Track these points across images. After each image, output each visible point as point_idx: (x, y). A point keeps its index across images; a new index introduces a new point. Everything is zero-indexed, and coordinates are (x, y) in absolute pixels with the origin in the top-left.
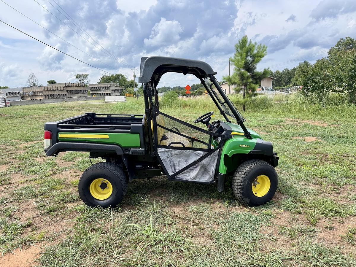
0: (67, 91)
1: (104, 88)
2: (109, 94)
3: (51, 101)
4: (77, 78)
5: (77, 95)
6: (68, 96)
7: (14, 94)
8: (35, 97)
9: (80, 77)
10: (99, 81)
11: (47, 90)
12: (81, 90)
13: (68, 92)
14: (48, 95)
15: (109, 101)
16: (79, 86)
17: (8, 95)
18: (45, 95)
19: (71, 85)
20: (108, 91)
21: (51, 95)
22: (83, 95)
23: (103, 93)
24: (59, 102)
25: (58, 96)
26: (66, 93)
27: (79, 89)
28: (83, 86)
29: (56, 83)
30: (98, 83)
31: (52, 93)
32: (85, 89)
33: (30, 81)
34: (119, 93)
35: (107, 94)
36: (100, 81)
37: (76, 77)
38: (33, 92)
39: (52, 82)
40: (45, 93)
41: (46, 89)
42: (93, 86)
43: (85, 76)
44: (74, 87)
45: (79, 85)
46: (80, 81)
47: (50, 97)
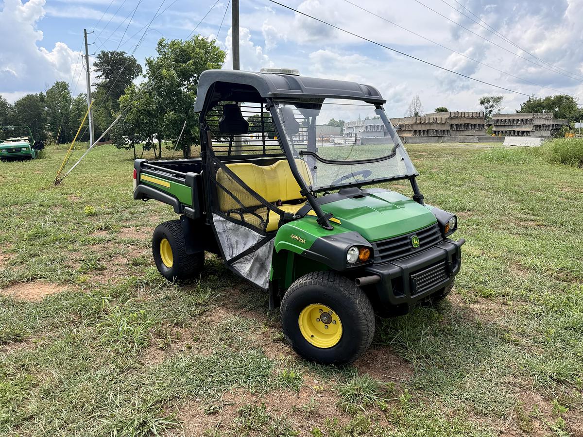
0: (452, 125)
1: (519, 122)
2: (528, 132)
3: (418, 141)
4: (482, 103)
5: (467, 133)
6: (452, 133)
7: (376, 128)
8: (402, 134)
9: (489, 101)
10: (519, 109)
11: (420, 123)
12: (475, 125)
13: (452, 127)
14: (420, 131)
15: (510, 145)
16: (472, 118)
17: (369, 128)
18: (415, 131)
19: (460, 115)
20: (525, 128)
21: (424, 131)
22: (477, 132)
23: (514, 131)
24: (431, 142)
25: (435, 133)
26: (449, 129)
27: (473, 122)
28: (481, 118)
29: (447, 111)
30: (517, 112)
31: (428, 128)
32: (482, 123)
33: (412, 109)
34: (549, 132)
35: (523, 132)
36: (522, 109)
37: (480, 101)
38: (400, 125)
39: (442, 110)
40: (415, 128)
41: (418, 122)
42: (500, 118)
43: (498, 100)
44: (465, 119)
45: (474, 116)
46: (486, 108)
47: (422, 134)
